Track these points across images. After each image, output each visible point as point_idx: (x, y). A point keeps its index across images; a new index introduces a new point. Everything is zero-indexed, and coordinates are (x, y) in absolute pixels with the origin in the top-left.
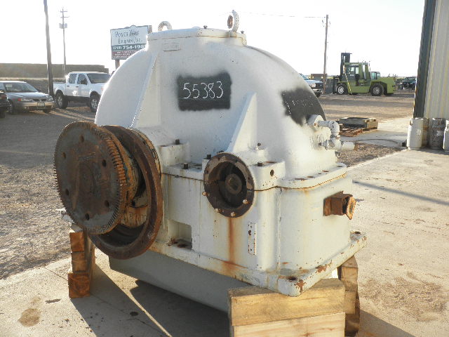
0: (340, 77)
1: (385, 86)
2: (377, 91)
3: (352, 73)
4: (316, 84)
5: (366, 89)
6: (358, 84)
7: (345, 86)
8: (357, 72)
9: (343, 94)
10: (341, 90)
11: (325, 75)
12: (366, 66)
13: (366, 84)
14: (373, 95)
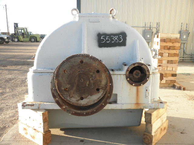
0: (15, 34)
1: (36, 38)
2: (33, 40)
3: (20, 32)
4: (7, 37)
5: (28, 39)
6: (24, 37)
7: (17, 38)
8: (23, 32)
9: (17, 42)
10: (16, 40)
11: (8, 33)
12: (26, 29)
13: (27, 37)
14: (31, 42)
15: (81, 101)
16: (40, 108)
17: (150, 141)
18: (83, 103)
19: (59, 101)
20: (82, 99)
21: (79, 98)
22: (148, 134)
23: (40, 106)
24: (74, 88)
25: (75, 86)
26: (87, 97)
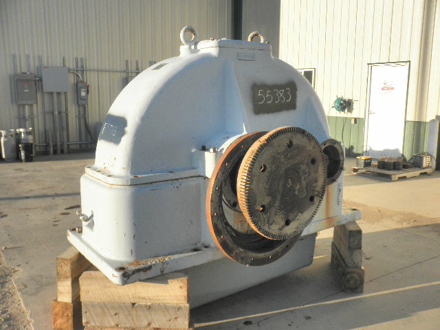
15: (287, 227)
16: (165, 272)
17: (359, 282)
18: (289, 232)
19: (227, 241)
20: (287, 223)
21: (283, 223)
22: (355, 270)
23: (165, 266)
24: (277, 203)
25: (279, 197)
26: (296, 216)
